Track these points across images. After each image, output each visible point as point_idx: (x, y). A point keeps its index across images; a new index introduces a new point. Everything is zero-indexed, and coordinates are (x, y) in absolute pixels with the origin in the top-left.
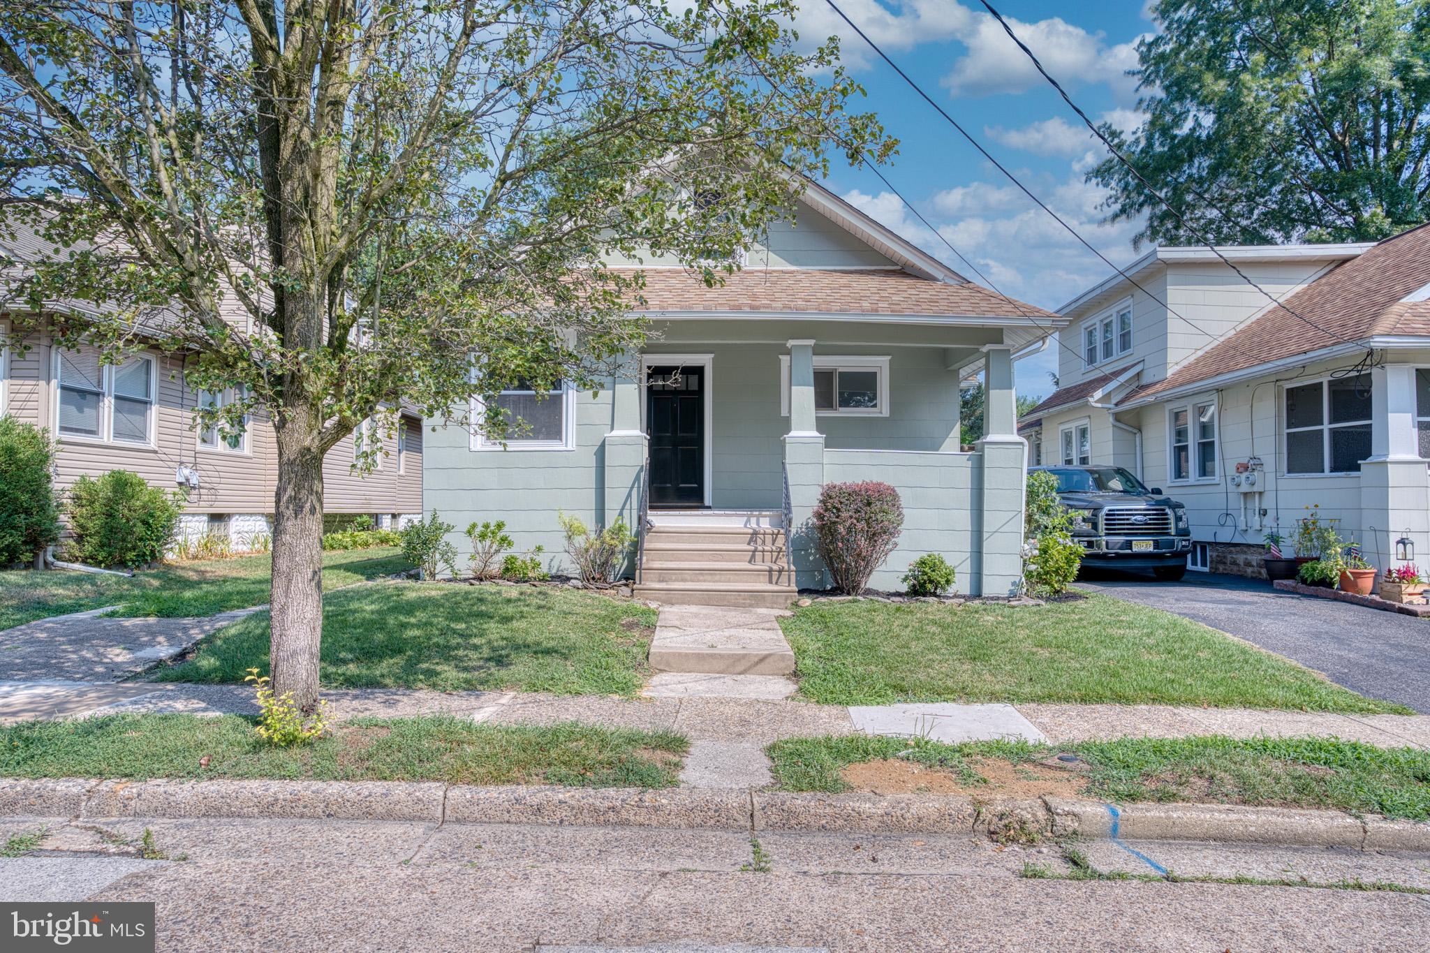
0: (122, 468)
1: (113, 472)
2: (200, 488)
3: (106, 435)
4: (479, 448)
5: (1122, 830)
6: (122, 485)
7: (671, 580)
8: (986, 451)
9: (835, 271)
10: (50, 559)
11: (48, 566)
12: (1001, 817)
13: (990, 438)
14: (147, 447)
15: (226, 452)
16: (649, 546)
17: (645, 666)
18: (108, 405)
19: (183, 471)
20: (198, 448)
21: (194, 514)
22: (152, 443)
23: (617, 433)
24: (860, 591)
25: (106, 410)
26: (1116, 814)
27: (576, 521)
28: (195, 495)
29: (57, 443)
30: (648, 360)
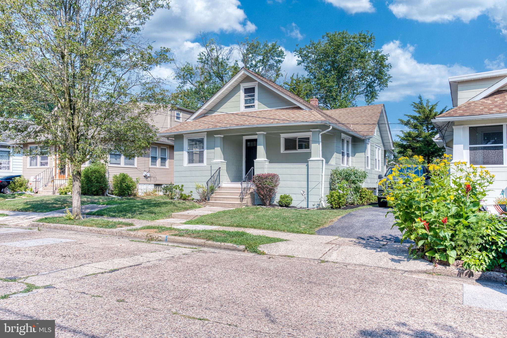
0: (123, 172)
2: (151, 177)
3: (122, 165)
4: (186, 166)
5: (167, 240)
7: (217, 200)
8: (309, 163)
10: (107, 194)
11: (107, 195)
12: (151, 236)
13: (311, 159)
14: (134, 167)
15: (160, 167)
16: (216, 191)
17: (170, 217)
18: (123, 157)
19: (145, 173)
20: (150, 166)
21: (149, 184)
22: (136, 166)
23: (215, 161)
24: (268, 205)
25: (122, 158)
26: (166, 237)
27: (200, 184)
28: (149, 179)
29: (109, 167)
30: (245, 138)
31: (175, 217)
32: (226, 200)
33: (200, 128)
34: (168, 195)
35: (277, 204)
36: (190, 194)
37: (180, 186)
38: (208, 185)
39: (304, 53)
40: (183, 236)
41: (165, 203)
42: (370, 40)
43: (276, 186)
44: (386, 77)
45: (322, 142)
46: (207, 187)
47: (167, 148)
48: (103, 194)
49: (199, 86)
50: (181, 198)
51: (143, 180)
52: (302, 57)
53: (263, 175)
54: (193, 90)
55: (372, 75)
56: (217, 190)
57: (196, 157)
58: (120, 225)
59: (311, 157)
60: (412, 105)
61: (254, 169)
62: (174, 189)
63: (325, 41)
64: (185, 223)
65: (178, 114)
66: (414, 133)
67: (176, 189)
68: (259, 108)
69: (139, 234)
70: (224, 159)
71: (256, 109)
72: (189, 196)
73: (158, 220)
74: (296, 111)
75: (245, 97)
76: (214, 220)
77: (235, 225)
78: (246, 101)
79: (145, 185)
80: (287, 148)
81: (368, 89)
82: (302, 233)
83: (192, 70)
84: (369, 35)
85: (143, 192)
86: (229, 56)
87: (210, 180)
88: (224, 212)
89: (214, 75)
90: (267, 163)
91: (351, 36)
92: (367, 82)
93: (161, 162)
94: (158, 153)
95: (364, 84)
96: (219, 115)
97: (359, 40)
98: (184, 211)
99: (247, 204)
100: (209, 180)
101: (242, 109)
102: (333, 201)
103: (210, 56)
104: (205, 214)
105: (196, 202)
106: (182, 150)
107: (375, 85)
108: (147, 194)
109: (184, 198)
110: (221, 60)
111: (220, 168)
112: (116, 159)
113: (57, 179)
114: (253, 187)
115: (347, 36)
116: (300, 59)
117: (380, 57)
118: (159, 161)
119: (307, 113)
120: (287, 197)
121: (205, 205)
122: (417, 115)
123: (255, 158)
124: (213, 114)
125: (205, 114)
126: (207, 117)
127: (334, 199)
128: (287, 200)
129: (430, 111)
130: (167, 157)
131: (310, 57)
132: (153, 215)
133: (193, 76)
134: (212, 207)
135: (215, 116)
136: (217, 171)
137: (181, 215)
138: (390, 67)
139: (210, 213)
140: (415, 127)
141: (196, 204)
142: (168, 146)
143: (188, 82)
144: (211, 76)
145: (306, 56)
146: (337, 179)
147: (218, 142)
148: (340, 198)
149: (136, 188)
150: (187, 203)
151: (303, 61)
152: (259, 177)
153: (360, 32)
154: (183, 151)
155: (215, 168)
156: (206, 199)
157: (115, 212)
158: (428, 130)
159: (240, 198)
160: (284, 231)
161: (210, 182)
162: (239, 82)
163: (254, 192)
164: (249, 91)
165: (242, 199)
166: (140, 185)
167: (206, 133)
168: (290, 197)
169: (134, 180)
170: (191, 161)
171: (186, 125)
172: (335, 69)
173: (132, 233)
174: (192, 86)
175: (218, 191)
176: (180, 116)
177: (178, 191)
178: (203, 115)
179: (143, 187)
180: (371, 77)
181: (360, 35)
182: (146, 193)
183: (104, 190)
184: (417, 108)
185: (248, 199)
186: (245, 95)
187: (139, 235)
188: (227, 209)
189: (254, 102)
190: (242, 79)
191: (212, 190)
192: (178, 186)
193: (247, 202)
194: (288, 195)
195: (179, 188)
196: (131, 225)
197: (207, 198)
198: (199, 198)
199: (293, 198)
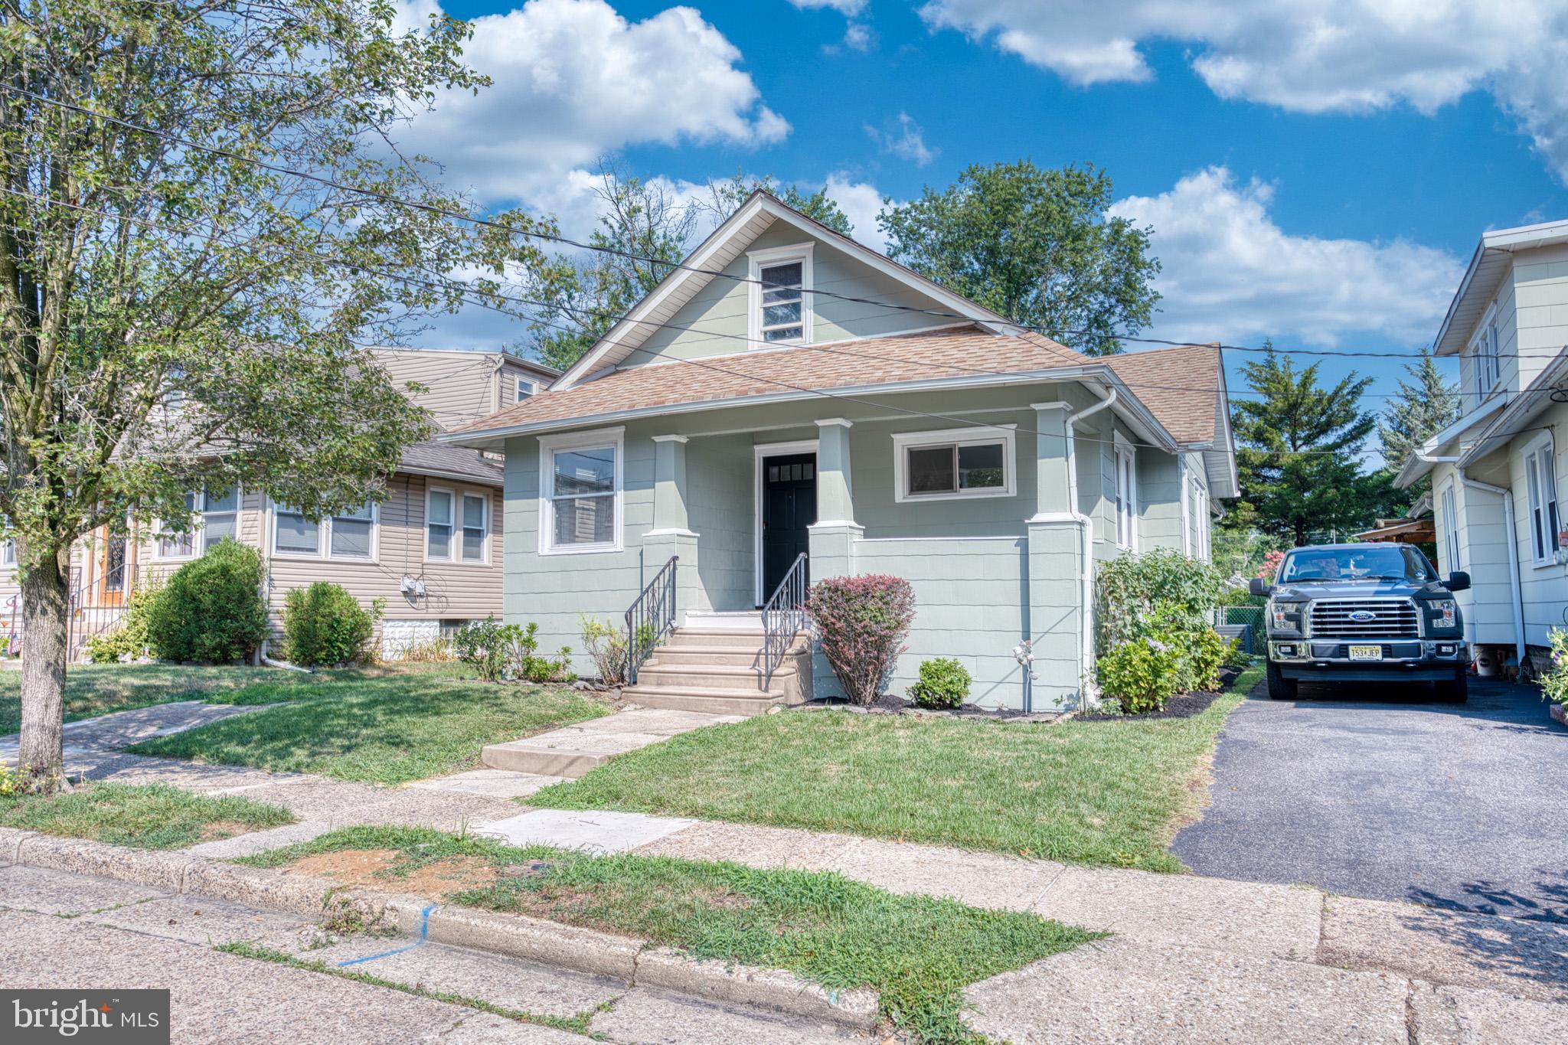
0: (326, 579)
1: (316, 584)
2: (428, 596)
3: (325, 553)
4: (546, 552)
6: (321, 593)
7: (668, 684)
8: (1030, 533)
9: (894, 337)
10: (264, 657)
11: (263, 663)
12: (345, 904)
13: (1037, 518)
14: (369, 561)
15: (461, 563)
16: (661, 648)
17: (473, 762)
18: (326, 525)
19: (408, 582)
20: (426, 560)
21: (422, 620)
22: (374, 557)
23: (655, 532)
24: (869, 700)
25: (324, 531)
26: (426, 914)
27: (600, 622)
28: (421, 603)
29: (271, 560)
30: (762, 451)
31: (496, 761)
32: (702, 682)
33: (599, 410)
34: (480, 662)
35: (907, 698)
36: (561, 660)
37: (524, 629)
38: (630, 624)
39: (906, 224)
40: (513, 906)
41: (460, 696)
42: (1097, 189)
43: (899, 625)
44: (1145, 298)
45: (1076, 452)
46: (627, 630)
47: (488, 496)
48: (248, 659)
49: (594, 323)
50: (525, 676)
51: (396, 605)
52: (900, 237)
53: (848, 581)
54: (577, 336)
55: (1105, 292)
56: (666, 645)
57: (586, 521)
58: (223, 827)
59: (1034, 510)
60: (1243, 370)
61: (807, 561)
62: (502, 641)
63: (966, 192)
64: (537, 802)
65: (523, 385)
66: (1259, 453)
67: (509, 638)
68: (817, 338)
69: (287, 889)
70: (690, 527)
71: (808, 338)
72: (557, 667)
73: (418, 778)
74: (965, 340)
75: (766, 299)
76: (666, 786)
77: (769, 814)
78: (770, 316)
79: (408, 623)
80: (917, 485)
81: (1094, 330)
82: (1115, 863)
83: (571, 276)
84: (1094, 175)
85: (400, 648)
86: (684, 231)
87: (639, 605)
88: (702, 739)
89: (639, 286)
90: (858, 537)
91: (1044, 176)
92: (1089, 311)
93: (466, 544)
94: (456, 514)
95: (1080, 317)
96: (668, 368)
97: (1067, 189)
98: (535, 732)
99: (787, 699)
100: (635, 605)
101: (755, 342)
102: (1129, 684)
103: (627, 228)
104: (622, 751)
105: (586, 688)
106: (533, 492)
107: (1114, 319)
108: (416, 656)
109: (538, 675)
110: (662, 241)
111: (675, 558)
112: (301, 533)
113: (94, 604)
114: (807, 631)
115: (1031, 176)
116: (895, 241)
117: (1128, 237)
118: (457, 540)
119: (1011, 345)
120: (950, 669)
121: (621, 703)
122: (1262, 400)
123: (813, 518)
124: (647, 366)
125: (616, 366)
126: (624, 375)
127: (1134, 674)
128: (951, 682)
129: (1304, 384)
130: (484, 527)
131: (923, 236)
132: (401, 757)
133: (576, 295)
134: (647, 713)
135: (654, 370)
136: (663, 571)
137: (521, 756)
138: (1155, 267)
139: (645, 740)
140: (1259, 437)
141: (584, 698)
142: (492, 490)
143: (561, 311)
144: (630, 288)
145: (912, 232)
146: (1128, 597)
147: (670, 461)
148: (1156, 673)
149: (369, 636)
150: (549, 694)
151: (905, 247)
152: (834, 589)
153: (1068, 168)
154: (537, 497)
155: (657, 559)
156: (622, 679)
157: (243, 740)
158: (1294, 445)
159: (760, 675)
160: (1018, 850)
161: (639, 614)
162: (743, 247)
163: (810, 646)
164: (783, 278)
165: (766, 678)
166: (390, 624)
167: (622, 429)
168: (963, 672)
169: (364, 605)
170: (565, 533)
171: (548, 402)
172: (999, 270)
173: (254, 880)
174: (572, 324)
175: (669, 648)
176: (530, 390)
177: (515, 646)
178: (612, 369)
179: (398, 629)
180: (1101, 297)
181: (1068, 176)
182: (409, 651)
183: (252, 645)
184: (1259, 381)
185: (788, 679)
186: (766, 291)
187: (290, 892)
188: (709, 721)
189: (799, 319)
190: (754, 236)
191: (646, 645)
192: (516, 628)
193: (787, 691)
194: (950, 660)
195: (520, 635)
196: (278, 818)
197: (626, 672)
198: (594, 672)
199: (971, 674)
